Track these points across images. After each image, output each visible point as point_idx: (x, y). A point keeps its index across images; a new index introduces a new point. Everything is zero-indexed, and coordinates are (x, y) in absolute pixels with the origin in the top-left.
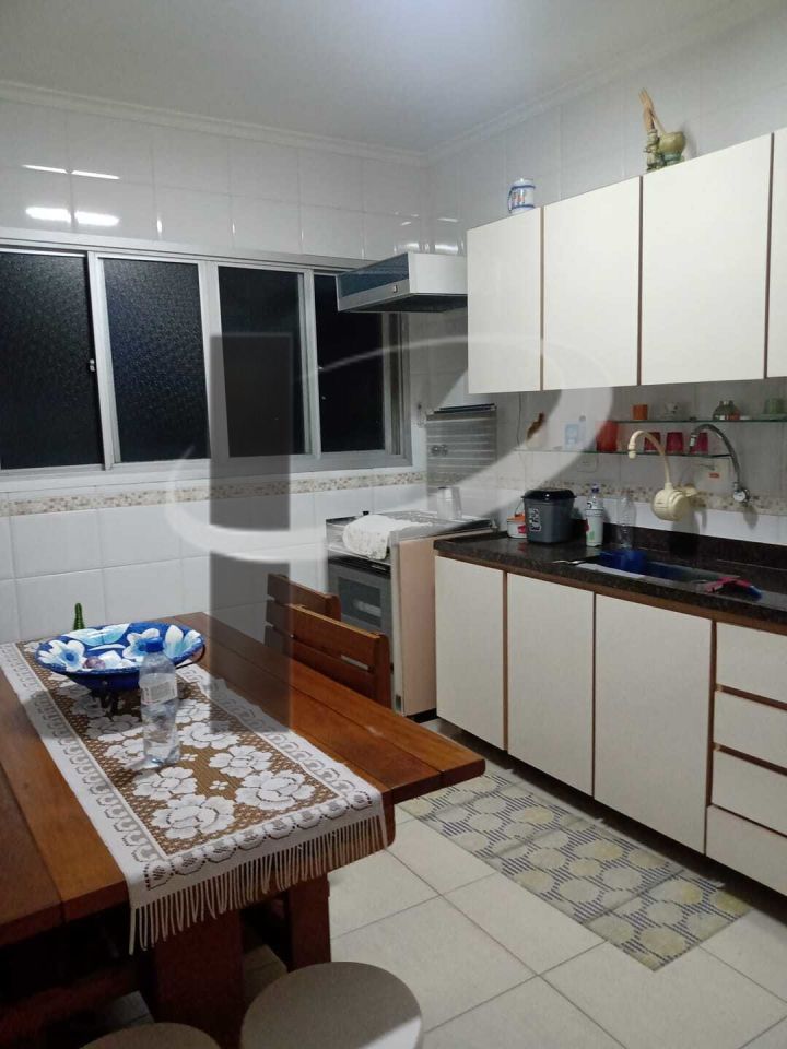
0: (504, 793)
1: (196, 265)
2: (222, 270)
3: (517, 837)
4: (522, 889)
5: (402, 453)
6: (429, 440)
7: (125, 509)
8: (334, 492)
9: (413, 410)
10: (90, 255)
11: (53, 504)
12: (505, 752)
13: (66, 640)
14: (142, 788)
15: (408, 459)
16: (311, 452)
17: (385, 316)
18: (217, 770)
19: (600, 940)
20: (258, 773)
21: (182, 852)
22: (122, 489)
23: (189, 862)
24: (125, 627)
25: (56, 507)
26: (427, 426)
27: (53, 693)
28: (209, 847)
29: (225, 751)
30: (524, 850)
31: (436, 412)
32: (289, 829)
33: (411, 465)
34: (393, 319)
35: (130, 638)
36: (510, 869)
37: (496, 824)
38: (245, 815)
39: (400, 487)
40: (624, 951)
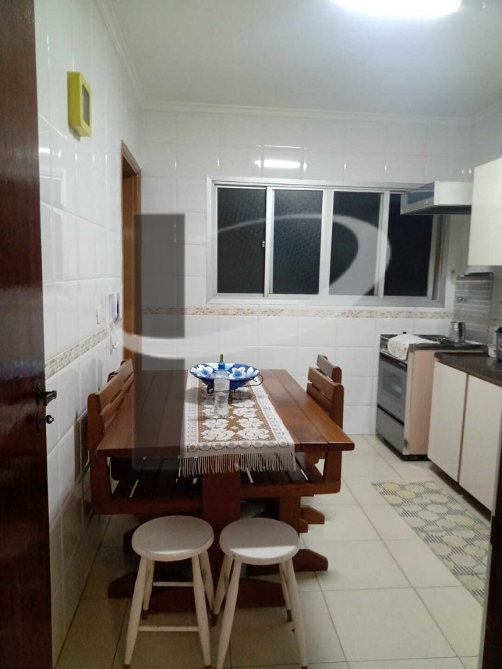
0: (449, 505)
1: (322, 192)
2: (336, 194)
3: (443, 527)
4: (431, 551)
5: (438, 299)
6: (456, 293)
7: (272, 317)
8: (389, 320)
9: (449, 273)
10: (268, 188)
11: (239, 312)
12: (458, 483)
13: (206, 366)
14: (207, 423)
15: (442, 304)
16: (377, 295)
17: (436, 218)
18: (238, 423)
19: (461, 585)
20: (252, 427)
21: (204, 443)
22: (271, 307)
23: (205, 446)
24: (232, 365)
25: (240, 313)
26: (457, 284)
27: (200, 389)
28: (214, 444)
29: (247, 418)
30: (444, 533)
31: (466, 276)
32: (249, 445)
33: (443, 306)
34: (441, 219)
35: (233, 370)
36: (428, 540)
37: (434, 518)
38: (236, 438)
39: (434, 320)
40: (471, 594)
